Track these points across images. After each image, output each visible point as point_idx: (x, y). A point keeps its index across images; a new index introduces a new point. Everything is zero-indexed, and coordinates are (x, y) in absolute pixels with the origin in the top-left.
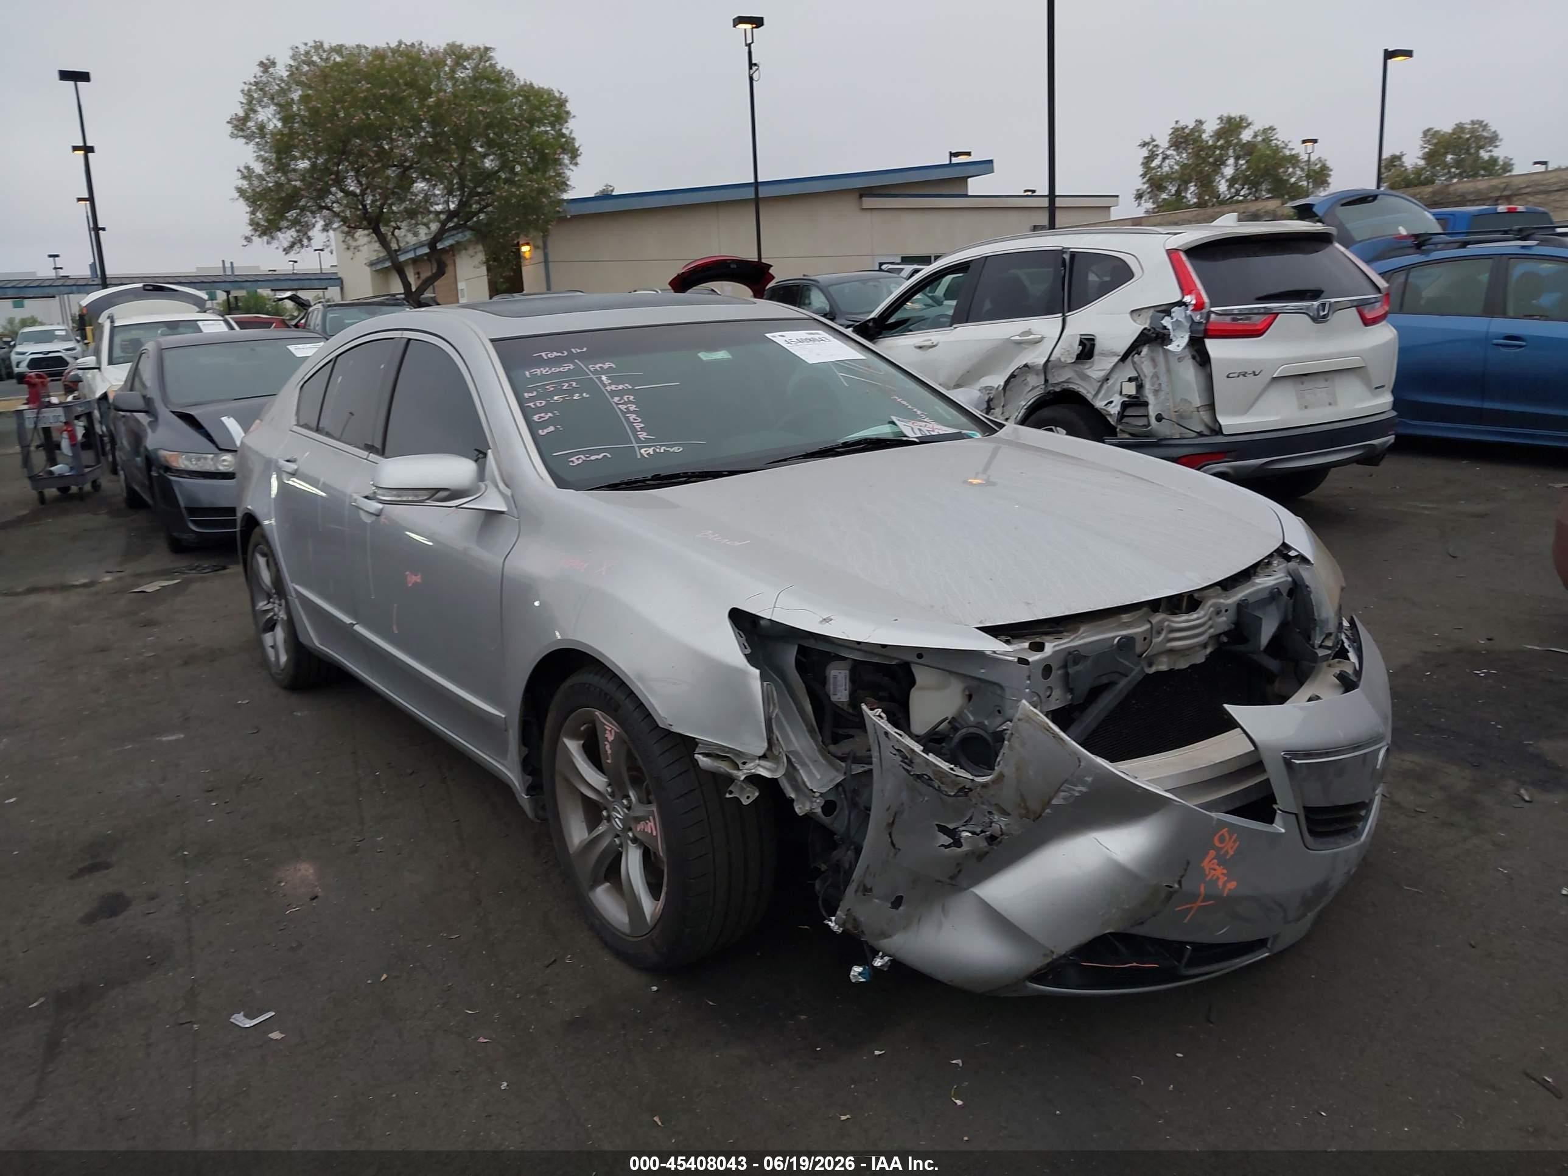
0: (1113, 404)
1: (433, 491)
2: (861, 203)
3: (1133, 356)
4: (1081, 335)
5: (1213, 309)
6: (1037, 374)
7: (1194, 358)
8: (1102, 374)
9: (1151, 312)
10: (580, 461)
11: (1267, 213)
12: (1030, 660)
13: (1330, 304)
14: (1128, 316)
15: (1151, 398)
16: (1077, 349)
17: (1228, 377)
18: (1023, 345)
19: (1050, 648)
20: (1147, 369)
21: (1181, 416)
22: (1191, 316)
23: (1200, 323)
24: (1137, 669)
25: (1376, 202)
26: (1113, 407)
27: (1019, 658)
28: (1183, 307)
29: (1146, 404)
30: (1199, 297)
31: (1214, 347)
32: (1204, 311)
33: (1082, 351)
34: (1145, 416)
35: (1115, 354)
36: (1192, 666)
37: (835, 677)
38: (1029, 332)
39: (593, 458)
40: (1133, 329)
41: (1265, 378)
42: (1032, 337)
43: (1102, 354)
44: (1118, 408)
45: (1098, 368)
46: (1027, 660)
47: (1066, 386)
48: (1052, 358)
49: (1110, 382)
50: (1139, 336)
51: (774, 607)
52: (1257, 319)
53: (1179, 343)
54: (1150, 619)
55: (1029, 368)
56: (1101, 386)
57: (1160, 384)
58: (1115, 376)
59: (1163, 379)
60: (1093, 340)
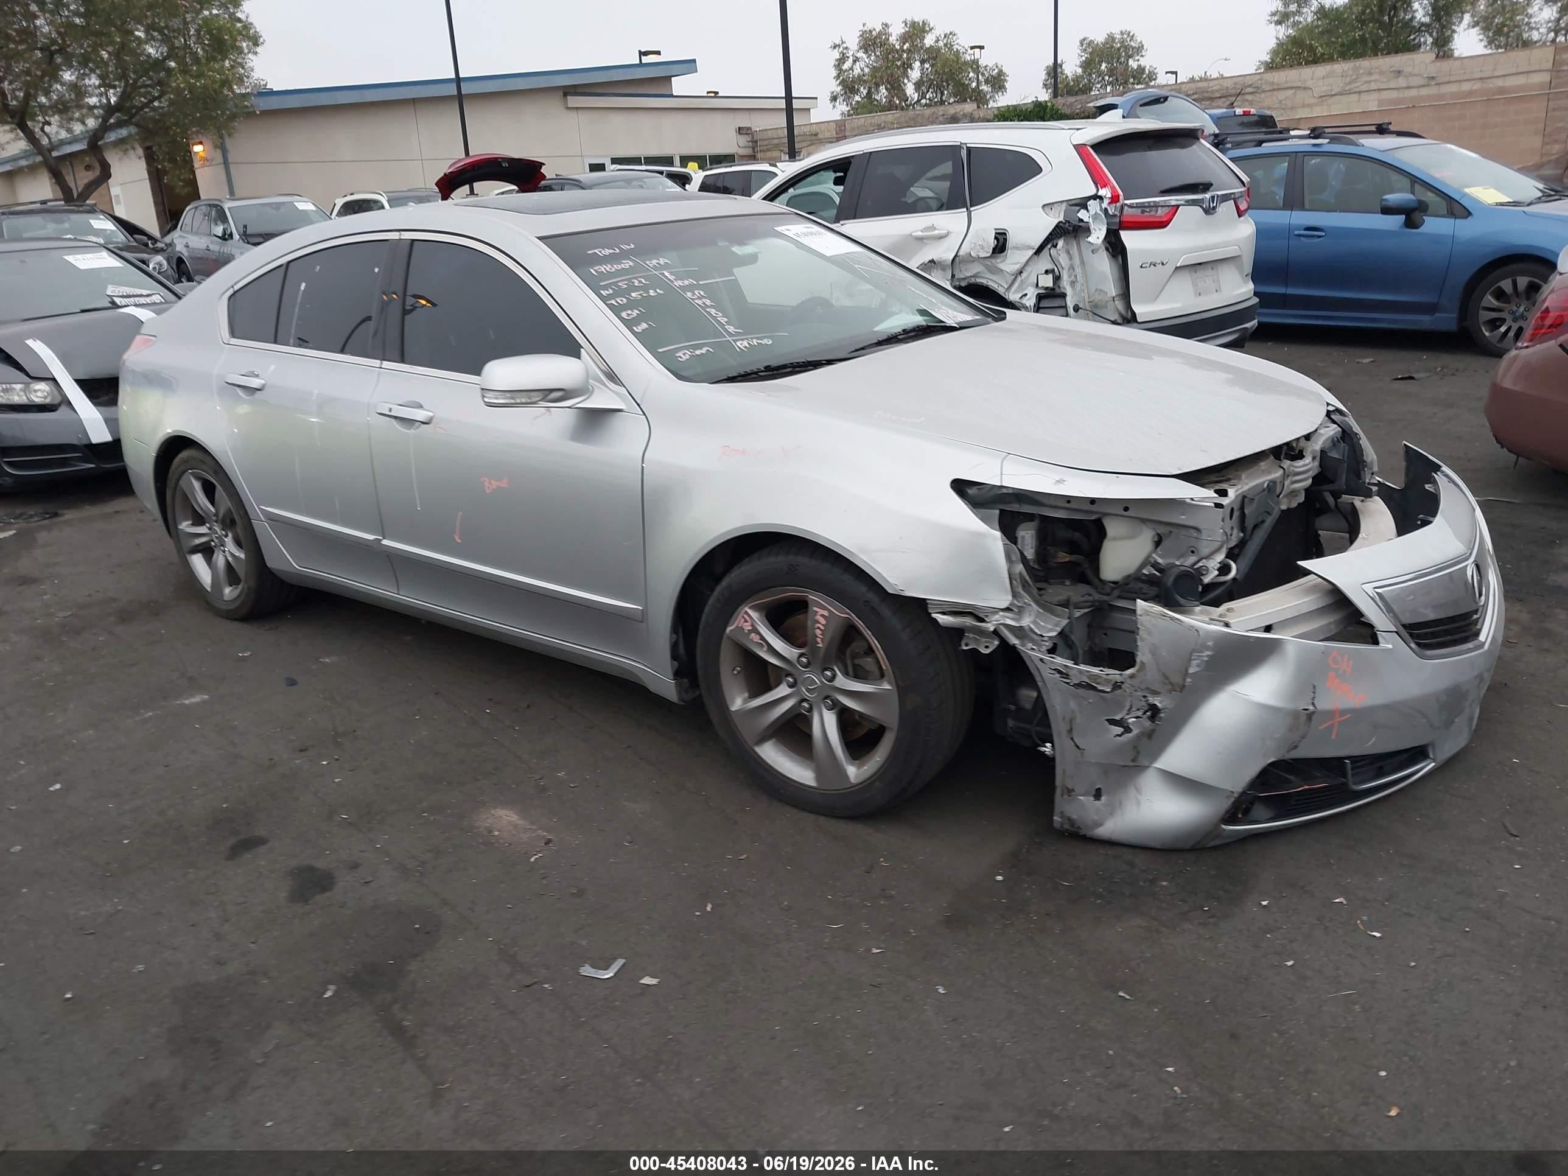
0: (1027, 297)
1: (547, 392)
2: (566, 102)
3: (1050, 249)
4: (995, 229)
5: (1126, 202)
6: (944, 269)
7: (1107, 249)
8: (1018, 267)
9: (1064, 206)
10: (687, 357)
11: (964, 115)
12: (1224, 504)
13: (1218, 196)
14: (1041, 209)
15: (1069, 291)
16: (992, 243)
17: (1141, 267)
18: (925, 241)
19: (1232, 493)
20: (1063, 260)
21: (1096, 306)
22: (1106, 209)
23: (1114, 216)
24: (1277, 509)
25: (1166, 103)
26: (1029, 299)
27: (1215, 504)
28: (1098, 200)
29: (1063, 296)
30: (1113, 189)
31: (1128, 237)
32: (1118, 204)
33: (997, 246)
34: (1063, 307)
35: (1030, 248)
36: (1299, 504)
37: (1023, 537)
38: (933, 228)
39: (698, 352)
40: (1049, 222)
41: (1170, 268)
42: (936, 232)
43: (1017, 248)
44: (1034, 300)
45: (1011, 262)
46: (1222, 505)
47: (973, 280)
48: (961, 253)
49: (1024, 275)
50: (1054, 229)
51: (1002, 474)
52: (1161, 212)
53: (1098, 235)
54: (1282, 465)
55: (935, 263)
56: (1015, 279)
57: (1076, 276)
58: (1028, 269)
59: (1078, 270)
60: (1005, 234)
